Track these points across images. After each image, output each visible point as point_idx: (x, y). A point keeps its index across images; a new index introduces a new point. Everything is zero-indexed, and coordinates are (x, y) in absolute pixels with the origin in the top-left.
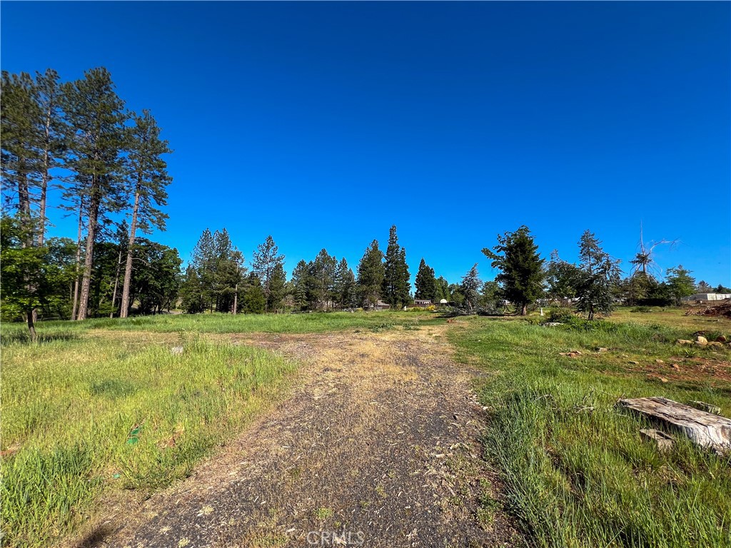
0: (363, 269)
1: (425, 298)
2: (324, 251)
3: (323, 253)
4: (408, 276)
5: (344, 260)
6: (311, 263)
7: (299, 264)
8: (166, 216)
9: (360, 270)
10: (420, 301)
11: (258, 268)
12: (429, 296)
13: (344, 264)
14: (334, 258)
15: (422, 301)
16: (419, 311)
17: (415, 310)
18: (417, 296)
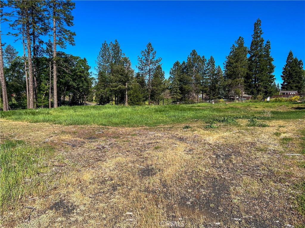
0: (229, 65)
1: (292, 89)
2: (194, 51)
3: (194, 53)
4: (272, 68)
5: (212, 58)
6: (184, 63)
7: (175, 65)
8: (74, 34)
9: (227, 66)
10: (286, 92)
11: (142, 70)
12: (296, 87)
13: (212, 61)
14: (203, 57)
15: (288, 92)
16: (280, 101)
17: (276, 101)
18: (283, 88)
